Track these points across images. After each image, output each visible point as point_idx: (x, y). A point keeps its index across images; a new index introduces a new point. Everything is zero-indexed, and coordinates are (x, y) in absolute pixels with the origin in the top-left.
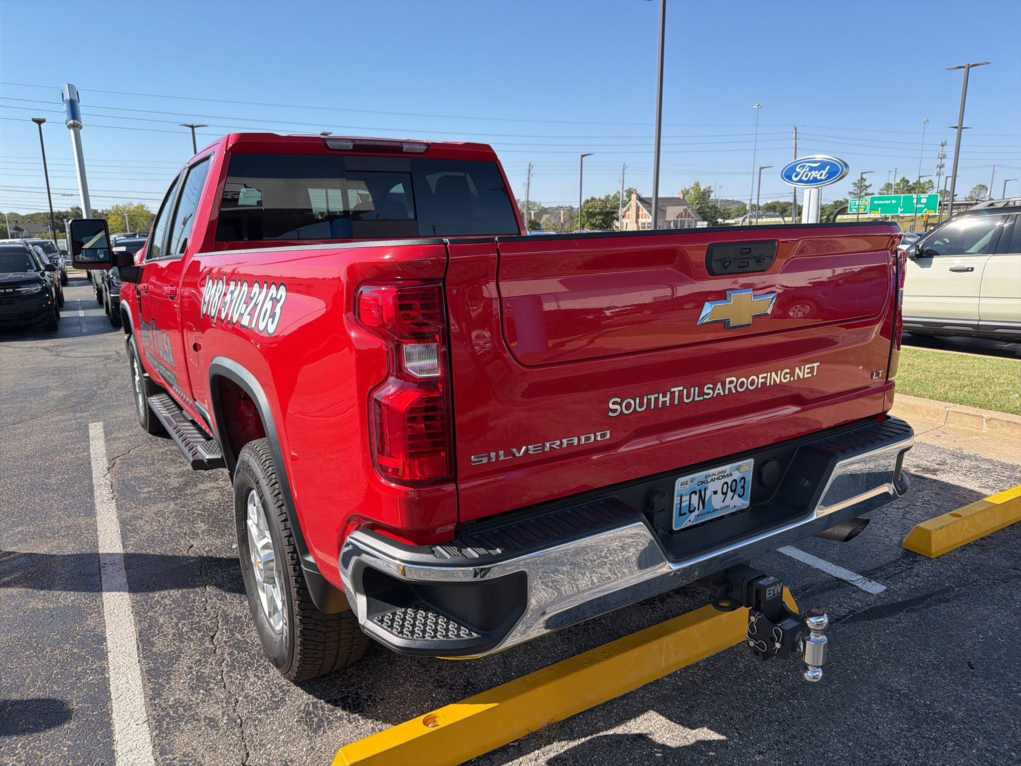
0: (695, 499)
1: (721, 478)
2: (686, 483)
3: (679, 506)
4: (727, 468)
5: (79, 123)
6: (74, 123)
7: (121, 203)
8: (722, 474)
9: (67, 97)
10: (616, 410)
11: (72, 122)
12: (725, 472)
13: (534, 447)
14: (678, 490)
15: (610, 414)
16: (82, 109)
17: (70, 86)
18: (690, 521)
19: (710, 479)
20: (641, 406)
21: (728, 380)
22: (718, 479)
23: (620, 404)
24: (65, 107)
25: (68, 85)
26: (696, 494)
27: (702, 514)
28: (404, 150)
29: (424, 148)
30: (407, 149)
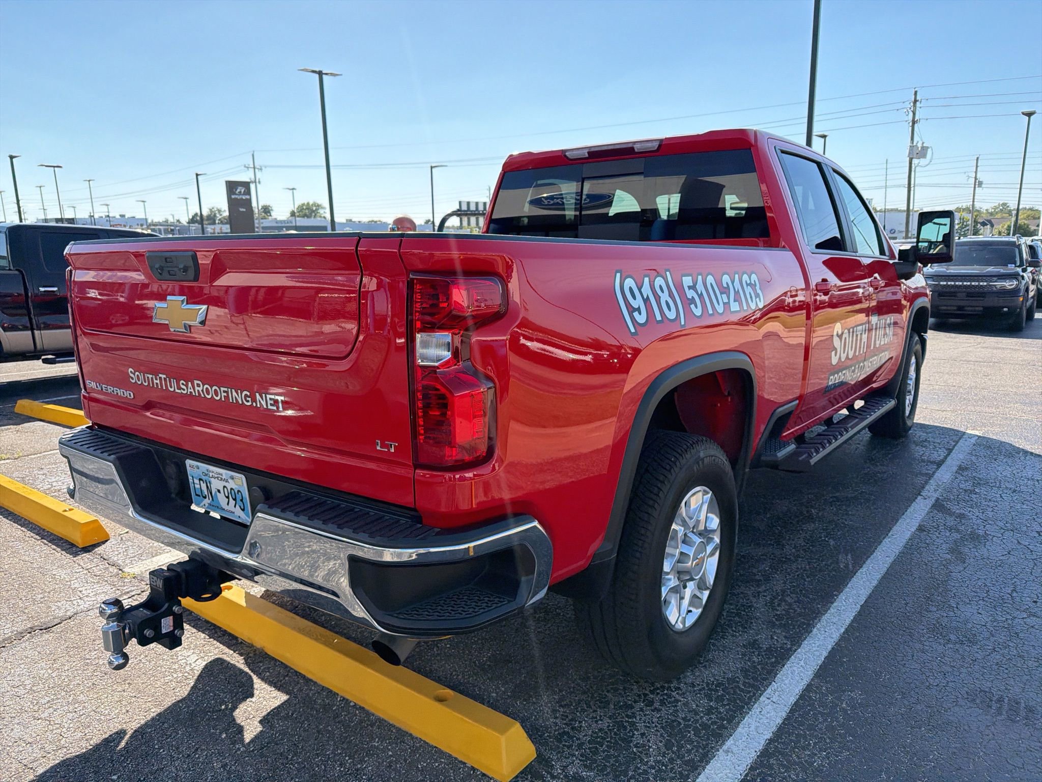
0: (204, 487)
1: (219, 479)
2: (193, 467)
3: (193, 485)
4: (222, 472)
10: (133, 378)
14: (188, 469)
15: (131, 380)
18: (204, 505)
21: (196, 382)
23: (134, 374)
26: (204, 483)
28: (636, 150)
29: (655, 145)
30: (638, 149)
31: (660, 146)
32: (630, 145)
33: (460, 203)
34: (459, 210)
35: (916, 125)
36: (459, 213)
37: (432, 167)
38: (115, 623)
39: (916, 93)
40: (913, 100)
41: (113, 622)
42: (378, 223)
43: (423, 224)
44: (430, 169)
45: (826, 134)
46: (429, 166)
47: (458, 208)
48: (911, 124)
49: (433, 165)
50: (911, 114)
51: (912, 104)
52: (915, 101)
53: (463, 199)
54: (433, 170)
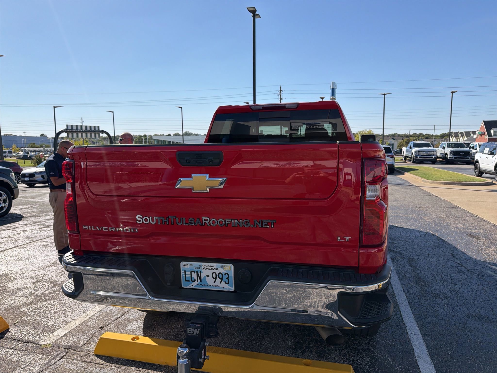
0: (194, 276)
1: (210, 269)
2: (187, 265)
3: (184, 276)
4: (215, 265)
5: (335, 98)
6: (332, 98)
7: (361, 130)
8: (212, 268)
9: (332, 87)
10: (140, 221)
11: (332, 97)
12: (213, 266)
13: (105, 228)
14: (182, 267)
15: (137, 222)
16: (337, 92)
17: (334, 83)
18: (192, 286)
19: (203, 268)
20: (153, 221)
21: (204, 218)
22: (208, 269)
23: (142, 218)
24: (330, 91)
25: (333, 82)
26: (195, 273)
27: (200, 285)
28: (286, 107)
29: (296, 106)
30: (287, 107)
31: (298, 106)
32: (284, 105)
33: (67, 126)
34: (66, 129)
35: (282, 100)
36: (66, 131)
37: (54, 107)
38: (186, 359)
39: (281, 87)
40: (280, 90)
41: (185, 359)
42: (11, 136)
43: (39, 136)
44: (53, 108)
45: (248, 102)
46: (53, 106)
47: (66, 128)
48: (280, 100)
49: (55, 106)
50: (279, 96)
51: (279, 92)
52: (281, 91)
53: (68, 124)
54: (55, 109)
